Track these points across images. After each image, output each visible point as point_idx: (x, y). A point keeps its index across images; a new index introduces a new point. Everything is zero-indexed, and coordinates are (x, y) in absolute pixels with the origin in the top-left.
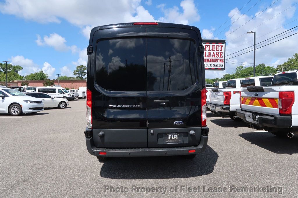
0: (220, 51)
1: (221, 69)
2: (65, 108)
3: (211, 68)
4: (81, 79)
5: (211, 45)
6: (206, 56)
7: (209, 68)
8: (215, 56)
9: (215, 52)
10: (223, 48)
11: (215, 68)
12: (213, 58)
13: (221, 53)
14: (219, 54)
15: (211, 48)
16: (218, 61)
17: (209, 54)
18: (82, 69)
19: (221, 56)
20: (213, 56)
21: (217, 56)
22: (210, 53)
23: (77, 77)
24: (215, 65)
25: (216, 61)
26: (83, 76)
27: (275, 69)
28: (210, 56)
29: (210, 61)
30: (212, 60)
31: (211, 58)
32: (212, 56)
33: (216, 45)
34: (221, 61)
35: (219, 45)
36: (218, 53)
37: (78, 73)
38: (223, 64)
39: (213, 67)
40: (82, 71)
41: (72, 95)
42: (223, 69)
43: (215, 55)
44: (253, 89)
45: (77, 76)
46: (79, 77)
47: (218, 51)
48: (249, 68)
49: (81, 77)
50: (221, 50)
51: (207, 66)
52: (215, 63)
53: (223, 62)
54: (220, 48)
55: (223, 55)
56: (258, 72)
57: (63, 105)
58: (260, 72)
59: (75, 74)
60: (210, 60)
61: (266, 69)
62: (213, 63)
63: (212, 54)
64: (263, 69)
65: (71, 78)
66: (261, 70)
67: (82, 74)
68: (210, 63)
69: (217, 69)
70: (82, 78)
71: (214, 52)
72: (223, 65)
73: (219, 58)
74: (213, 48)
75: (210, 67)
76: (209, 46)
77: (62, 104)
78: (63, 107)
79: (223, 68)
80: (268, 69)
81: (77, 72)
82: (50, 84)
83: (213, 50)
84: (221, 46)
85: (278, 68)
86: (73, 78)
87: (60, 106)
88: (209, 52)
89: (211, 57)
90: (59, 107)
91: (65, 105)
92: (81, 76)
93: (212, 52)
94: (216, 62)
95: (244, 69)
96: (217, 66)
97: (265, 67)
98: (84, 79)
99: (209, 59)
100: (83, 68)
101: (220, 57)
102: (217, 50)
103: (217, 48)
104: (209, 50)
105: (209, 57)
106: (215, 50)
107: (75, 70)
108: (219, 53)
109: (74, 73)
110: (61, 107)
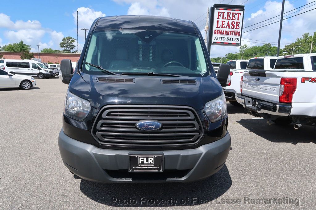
0: (236, 21)
1: (236, 44)
2: (30, 89)
3: (224, 43)
4: (68, 53)
5: (226, 12)
6: (219, 26)
7: (221, 43)
8: (230, 27)
9: (231, 21)
10: (241, 17)
11: (229, 43)
12: (228, 30)
13: (238, 23)
14: (235, 25)
15: (226, 15)
16: (234, 33)
17: (223, 24)
18: (69, 41)
19: (238, 28)
20: (228, 27)
21: (233, 27)
22: (224, 22)
23: (64, 51)
24: (229, 39)
25: (231, 33)
26: (71, 49)
27: (281, 49)
28: (224, 26)
29: (223, 33)
30: (226, 31)
31: (225, 30)
32: (226, 27)
33: (231, 12)
34: (237, 34)
35: (236, 12)
36: (233, 23)
37: (65, 45)
38: (239, 37)
39: (226, 41)
40: (69, 44)
41: (50, 71)
42: (239, 44)
43: (231, 25)
44: (255, 73)
45: (64, 49)
46: (66, 50)
47: (234, 21)
48: (254, 47)
49: (68, 51)
50: (238, 20)
51: (219, 39)
52: (229, 37)
53: (239, 35)
54: (236, 16)
55: (240, 25)
56: (264, 53)
57: (27, 85)
58: (266, 52)
59: (62, 47)
60: (223, 31)
61: (272, 50)
62: (226, 36)
63: (226, 24)
64: (268, 49)
65: (56, 51)
66: (267, 51)
67: (69, 47)
68: (223, 36)
69: (231, 43)
70: (70, 51)
71: (228, 22)
72: (239, 40)
73: (234, 30)
74: (228, 16)
75: (222, 41)
76: (223, 13)
77: (25, 83)
78: (27, 88)
79: (239, 42)
80: (274, 49)
81: (63, 44)
82: (29, 57)
83: (228, 19)
84: (239, 14)
85: (285, 49)
86: (59, 51)
87: (23, 86)
88: (222, 22)
89: (224, 28)
90: (21, 88)
91: (30, 85)
92: (68, 49)
93: (227, 21)
94: (231, 35)
95: (248, 48)
96: (232, 40)
97: (271, 47)
98: (72, 53)
99: (221, 31)
100: (71, 40)
101: (236, 28)
102: (232, 19)
103: (233, 16)
104: (223, 19)
105: (222, 27)
106: (230, 19)
107: (62, 41)
108: (236, 23)
109: (60, 46)
110: (25, 88)
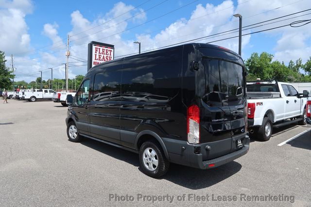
5: (101, 48)
6: (97, 59)
9: (105, 56)
10: (112, 53)
14: (109, 59)
15: (101, 51)
17: (100, 58)
20: (103, 60)
21: (107, 60)
33: (106, 49)
35: (109, 49)
43: (105, 58)
47: (108, 56)
50: (110, 55)
54: (109, 52)
63: (102, 58)
74: (103, 52)
76: (100, 49)
83: (103, 54)
84: (111, 51)
88: (99, 55)
93: (102, 55)
99: (99, 62)
102: (106, 54)
103: (107, 52)
104: (99, 53)
105: (99, 60)
